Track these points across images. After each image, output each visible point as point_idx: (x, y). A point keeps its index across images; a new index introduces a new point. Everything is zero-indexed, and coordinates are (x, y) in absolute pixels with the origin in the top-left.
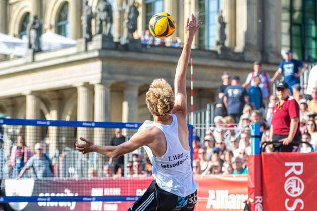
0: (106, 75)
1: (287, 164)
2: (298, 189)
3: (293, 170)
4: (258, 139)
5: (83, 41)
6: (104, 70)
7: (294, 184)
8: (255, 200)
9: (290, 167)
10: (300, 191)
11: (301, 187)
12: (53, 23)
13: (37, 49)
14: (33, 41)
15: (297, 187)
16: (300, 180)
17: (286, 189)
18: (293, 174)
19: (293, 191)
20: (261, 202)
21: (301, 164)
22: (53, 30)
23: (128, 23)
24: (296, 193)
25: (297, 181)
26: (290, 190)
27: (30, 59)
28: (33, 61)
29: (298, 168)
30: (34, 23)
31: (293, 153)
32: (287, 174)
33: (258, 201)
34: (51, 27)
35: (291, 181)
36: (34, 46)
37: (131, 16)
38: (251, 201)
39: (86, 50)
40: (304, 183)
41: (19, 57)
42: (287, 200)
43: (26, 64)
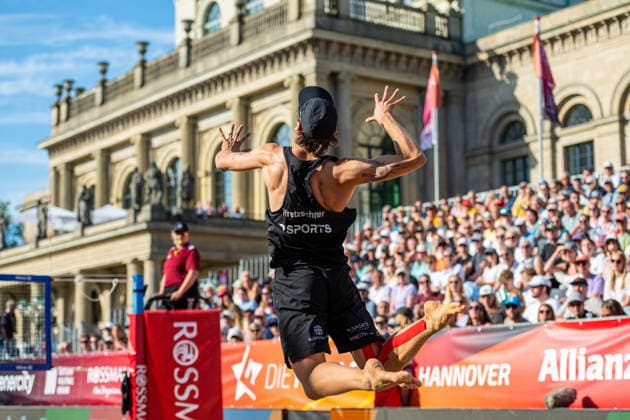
0: (156, 250)
1: (177, 325)
2: (190, 356)
3: (184, 332)
4: (141, 294)
5: (132, 211)
6: (154, 244)
7: (185, 349)
8: (136, 370)
9: (180, 329)
10: (194, 358)
11: (194, 353)
12: (120, 195)
13: (87, 222)
14: (82, 214)
15: (189, 352)
16: (193, 345)
17: (175, 356)
18: (183, 337)
19: (184, 358)
20: (144, 372)
21: (194, 325)
22: (120, 204)
23: (182, 192)
24: (188, 360)
25: (189, 346)
26: (180, 357)
27: (78, 233)
28: (83, 235)
29: (190, 330)
30: (83, 194)
31: (190, 311)
32: (176, 337)
33: (140, 371)
34: (118, 201)
35: (181, 346)
36: (83, 220)
37: (186, 183)
38: (132, 370)
39: (135, 221)
40: (199, 347)
41: (66, 232)
42: (177, 370)
43: (73, 239)
